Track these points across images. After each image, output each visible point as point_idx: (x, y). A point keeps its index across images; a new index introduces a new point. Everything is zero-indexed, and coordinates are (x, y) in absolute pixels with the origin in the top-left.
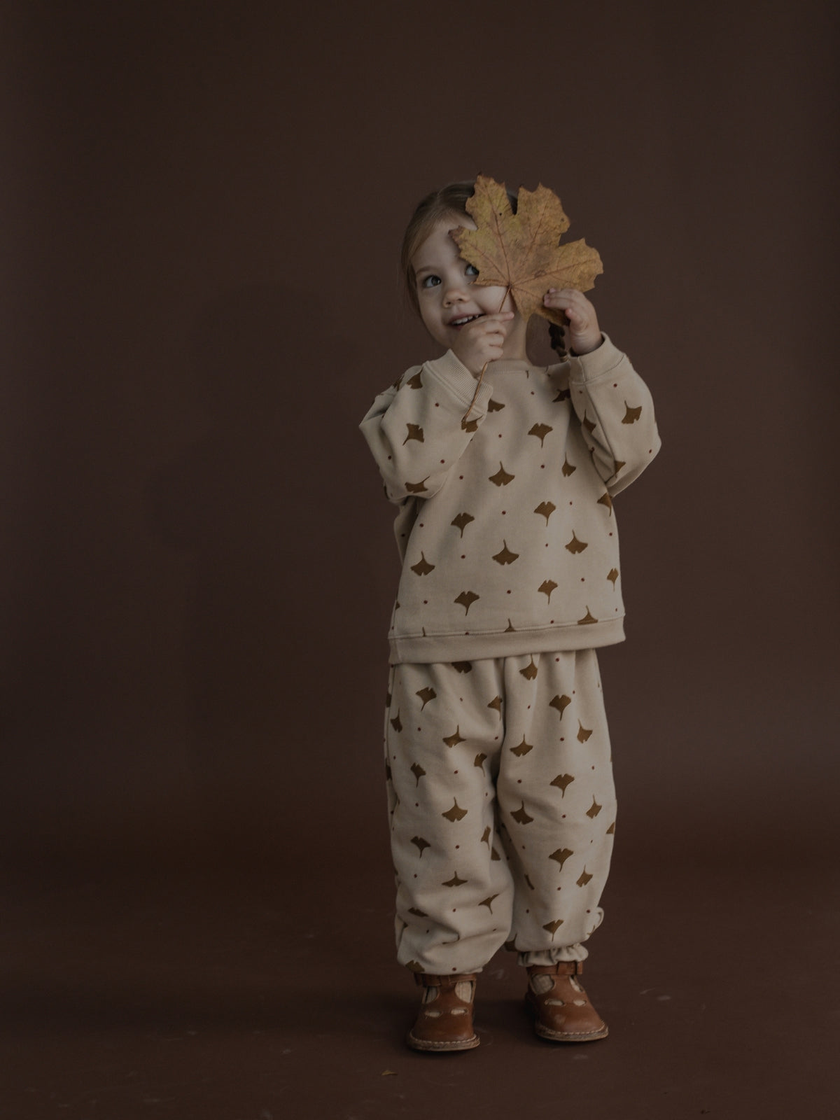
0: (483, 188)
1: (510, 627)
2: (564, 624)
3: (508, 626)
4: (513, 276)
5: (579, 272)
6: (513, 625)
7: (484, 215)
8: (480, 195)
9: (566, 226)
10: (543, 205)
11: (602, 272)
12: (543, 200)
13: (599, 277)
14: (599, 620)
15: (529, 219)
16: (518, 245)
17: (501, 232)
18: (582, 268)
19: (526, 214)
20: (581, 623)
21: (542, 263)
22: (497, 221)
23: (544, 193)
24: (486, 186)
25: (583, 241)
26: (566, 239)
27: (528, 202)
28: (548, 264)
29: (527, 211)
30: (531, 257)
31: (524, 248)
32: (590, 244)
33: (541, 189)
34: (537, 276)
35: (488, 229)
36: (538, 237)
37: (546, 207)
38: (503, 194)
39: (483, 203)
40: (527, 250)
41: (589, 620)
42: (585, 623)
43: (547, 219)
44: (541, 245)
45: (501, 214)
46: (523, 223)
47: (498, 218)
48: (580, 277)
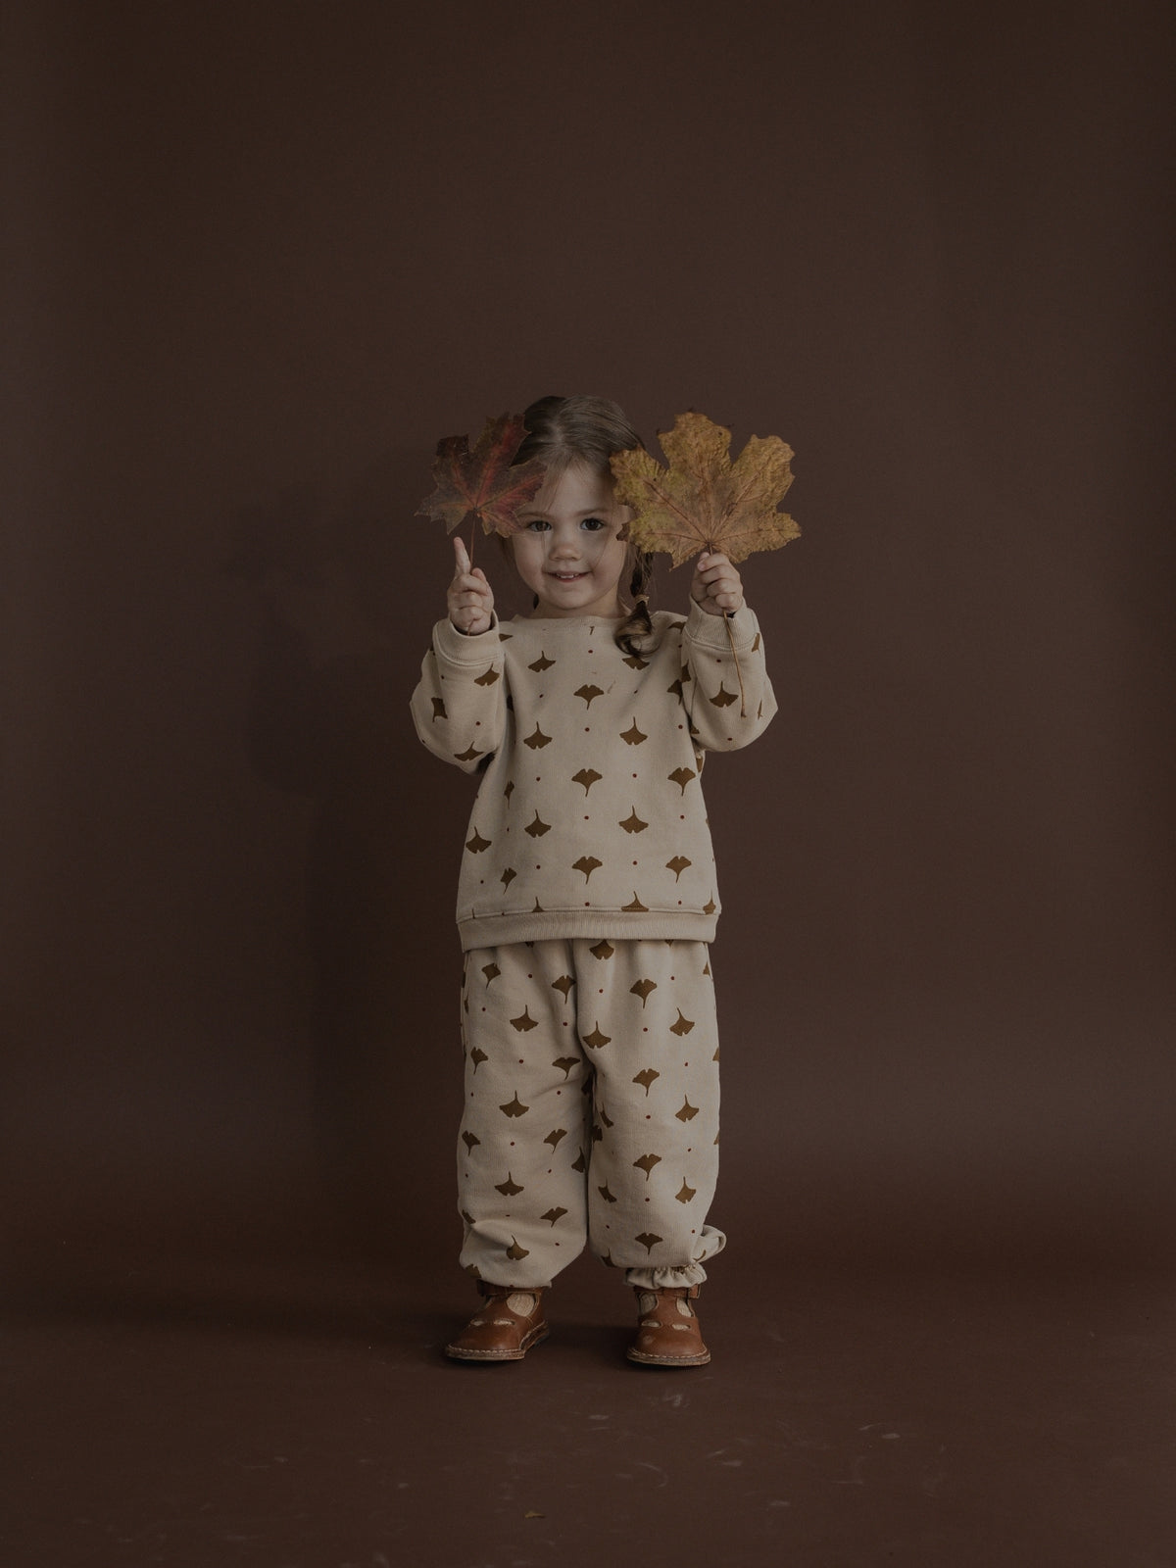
0: (621, 468)
1: (538, 906)
2: (603, 909)
3: (535, 906)
4: (706, 532)
5: (769, 474)
6: (540, 905)
7: (639, 494)
8: (623, 478)
9: (727, 436)
10: (691, 434)
11: (793, 453)
12: (688, 430)
13: (793, 462)
14: (650, 909)
15: (685, 461)
16: (692, 497)
17: (667, 497)
18: (769, 468)
19: (680, 458)
20: (625, 909)
21: (727, 495)
22: (655, 490)
23: (685, 420)
24: (623, 463)
25: (754, 439)
26: (736, 451)
27: (676, 444)
28: (733, 492)
29: (678, 455)
30: (711, 499)
31: (699, 495)
32: (762, 435)
33: (681, 419)
34: (729, 514)
35: (651, 505)
36: (706, 474)
37: (696, 434)
38: (645, 457)
39: (631, 483)
40: (703, 495)
41: (636, 907)
42: (631, 911)
43: (704, 446)
44: (714, 479)
45: (655, 480)
46: (682, 471)
47: (655, 486)
48: (773, 479)
